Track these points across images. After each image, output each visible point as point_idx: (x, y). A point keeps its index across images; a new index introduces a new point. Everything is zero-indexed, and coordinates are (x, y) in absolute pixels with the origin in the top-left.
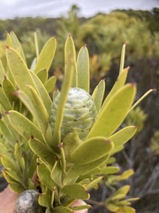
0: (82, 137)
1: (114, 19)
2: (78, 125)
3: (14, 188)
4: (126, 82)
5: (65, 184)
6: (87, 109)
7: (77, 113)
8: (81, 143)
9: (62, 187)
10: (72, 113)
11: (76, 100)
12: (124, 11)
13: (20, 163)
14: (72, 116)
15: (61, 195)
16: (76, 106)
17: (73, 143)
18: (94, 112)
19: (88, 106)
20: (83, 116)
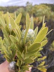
0: (31, 43)
1: (41, 7)
2: (30, 40)
3: (8, 61)
4: (45, 27)
5: (25, 59)
6: (33, 35)
7: (30, 36)
8: (31, 45)
9: (24, 60)
10: (29, 36)
11: (30, 32)
12: (44, 4)
13: (10, 53)
14: (29, 37)
15: (24, 62)
16: (30, 34)
17: (29, 45)
18: (35, 36)
19: (33, 34)
20: (32, 37)
